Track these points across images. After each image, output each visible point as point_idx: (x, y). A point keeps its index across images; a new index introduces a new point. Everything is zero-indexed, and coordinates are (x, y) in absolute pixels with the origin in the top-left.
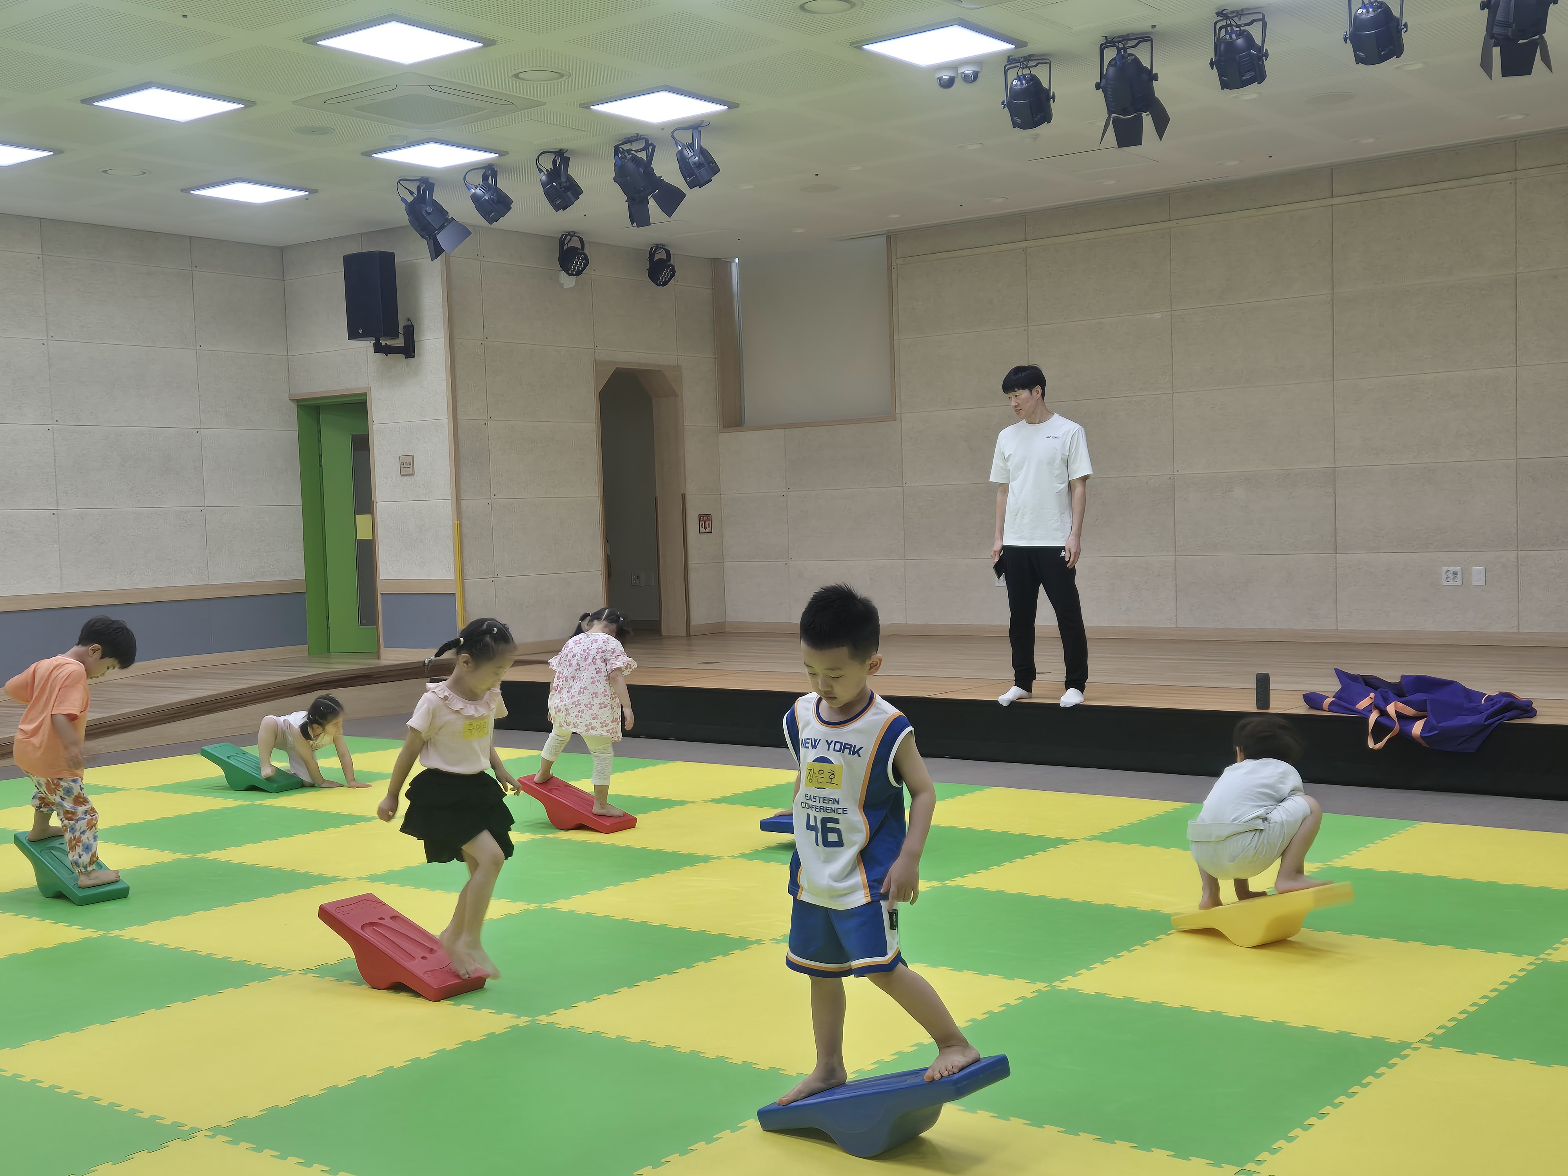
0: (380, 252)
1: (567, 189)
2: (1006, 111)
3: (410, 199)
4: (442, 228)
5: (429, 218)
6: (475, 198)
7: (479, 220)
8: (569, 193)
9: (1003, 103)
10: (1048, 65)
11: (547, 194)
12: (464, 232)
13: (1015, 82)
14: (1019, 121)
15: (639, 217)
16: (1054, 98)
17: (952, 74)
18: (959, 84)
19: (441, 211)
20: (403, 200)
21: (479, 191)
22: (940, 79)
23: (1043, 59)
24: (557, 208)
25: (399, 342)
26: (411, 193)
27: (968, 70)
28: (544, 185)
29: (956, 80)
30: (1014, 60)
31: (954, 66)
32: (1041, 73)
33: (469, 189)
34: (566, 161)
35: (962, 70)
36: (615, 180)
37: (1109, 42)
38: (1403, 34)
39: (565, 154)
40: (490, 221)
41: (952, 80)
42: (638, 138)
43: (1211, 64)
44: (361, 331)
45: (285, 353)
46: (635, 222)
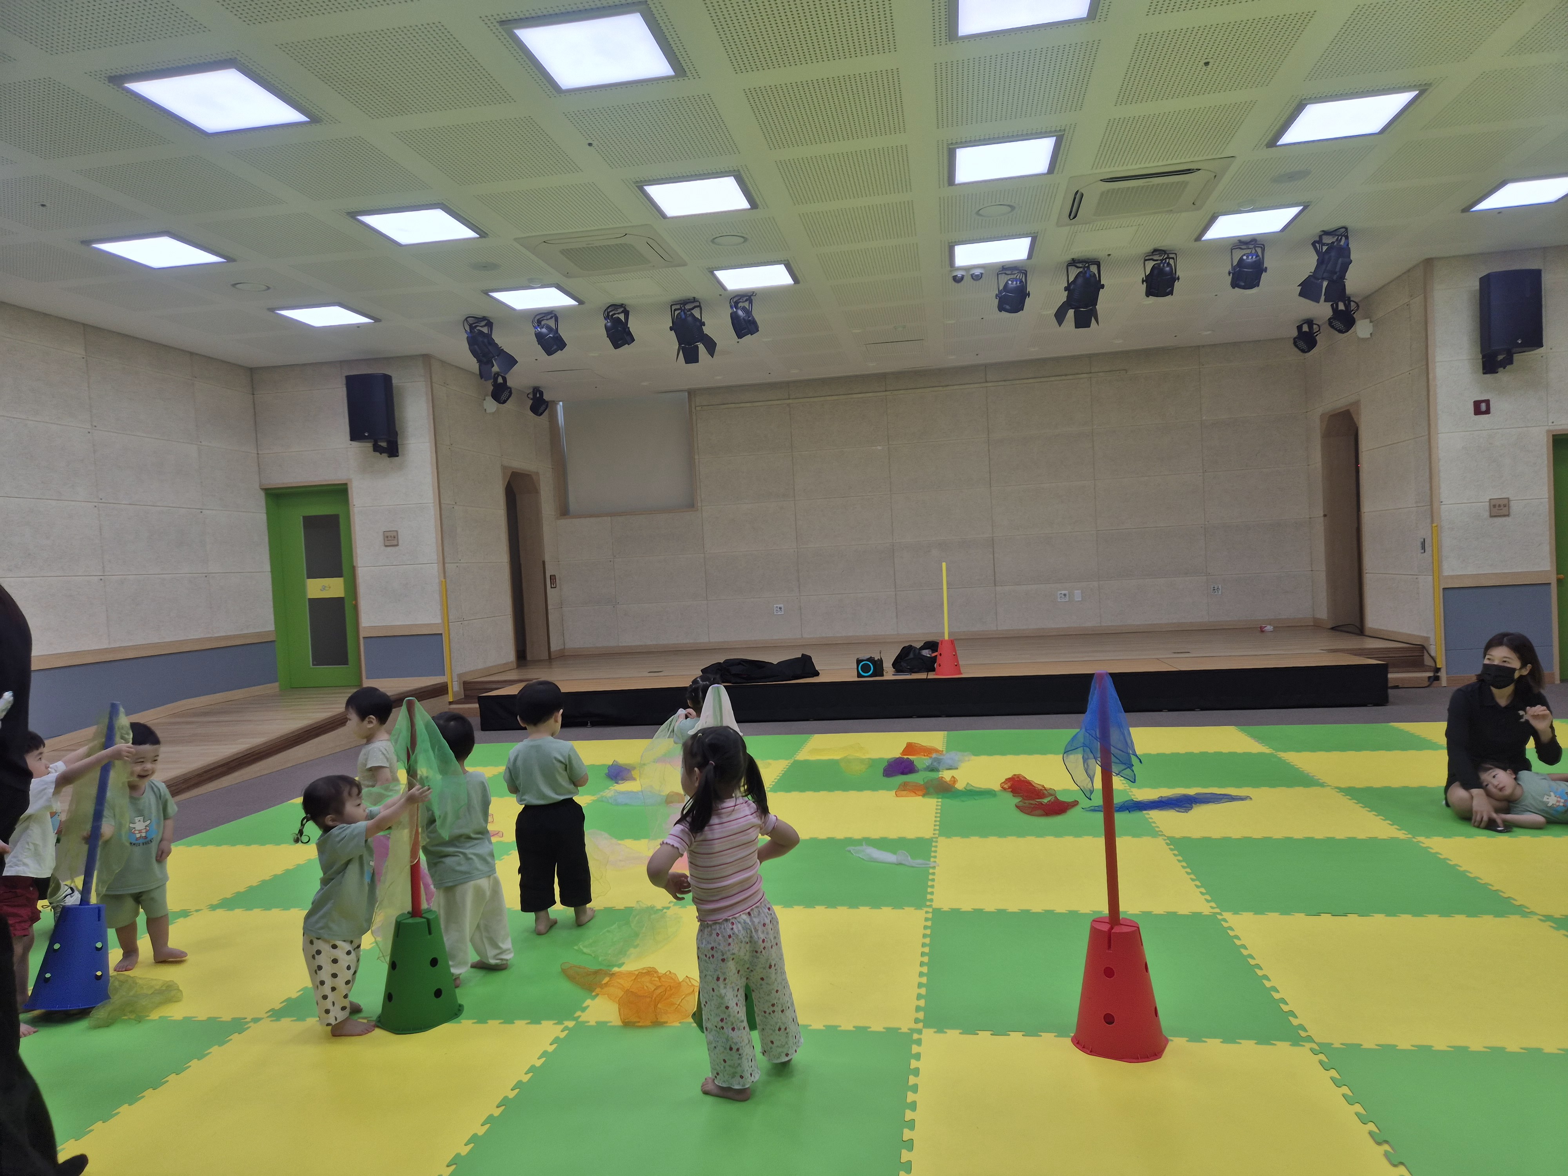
2: (997, 300)
3: (471, 332)
9: (995, 295)
10: (1025, 274)
11: (609, 334)
13: (1005, 283)
14: (1008, 307)
15: (690, 355)
16: (1029, 295)
17: (964, 273)
18: (967, 279)
19: (496, 345)
20: (466, 332)
21: (542, 330)
22: (955, 276)
23: (1023, 270)
24: (615, 346)
25: (384, 445)
27: (977, 272)
28: (607, 327)
29: (965, 278)
30: (1004, 268)
31: (966, 269)
34: (627, 313)
35: (972, 272)
36: (671, 329)
37: (1073, 263)
38: (1264, 274)
39: (628, 309)
40: (549, 353)
41: (962, 278)
42: (694, 300)
43: (1143, 281)
44: (366, 434)
45: (256, 452)
46: (687, 360)
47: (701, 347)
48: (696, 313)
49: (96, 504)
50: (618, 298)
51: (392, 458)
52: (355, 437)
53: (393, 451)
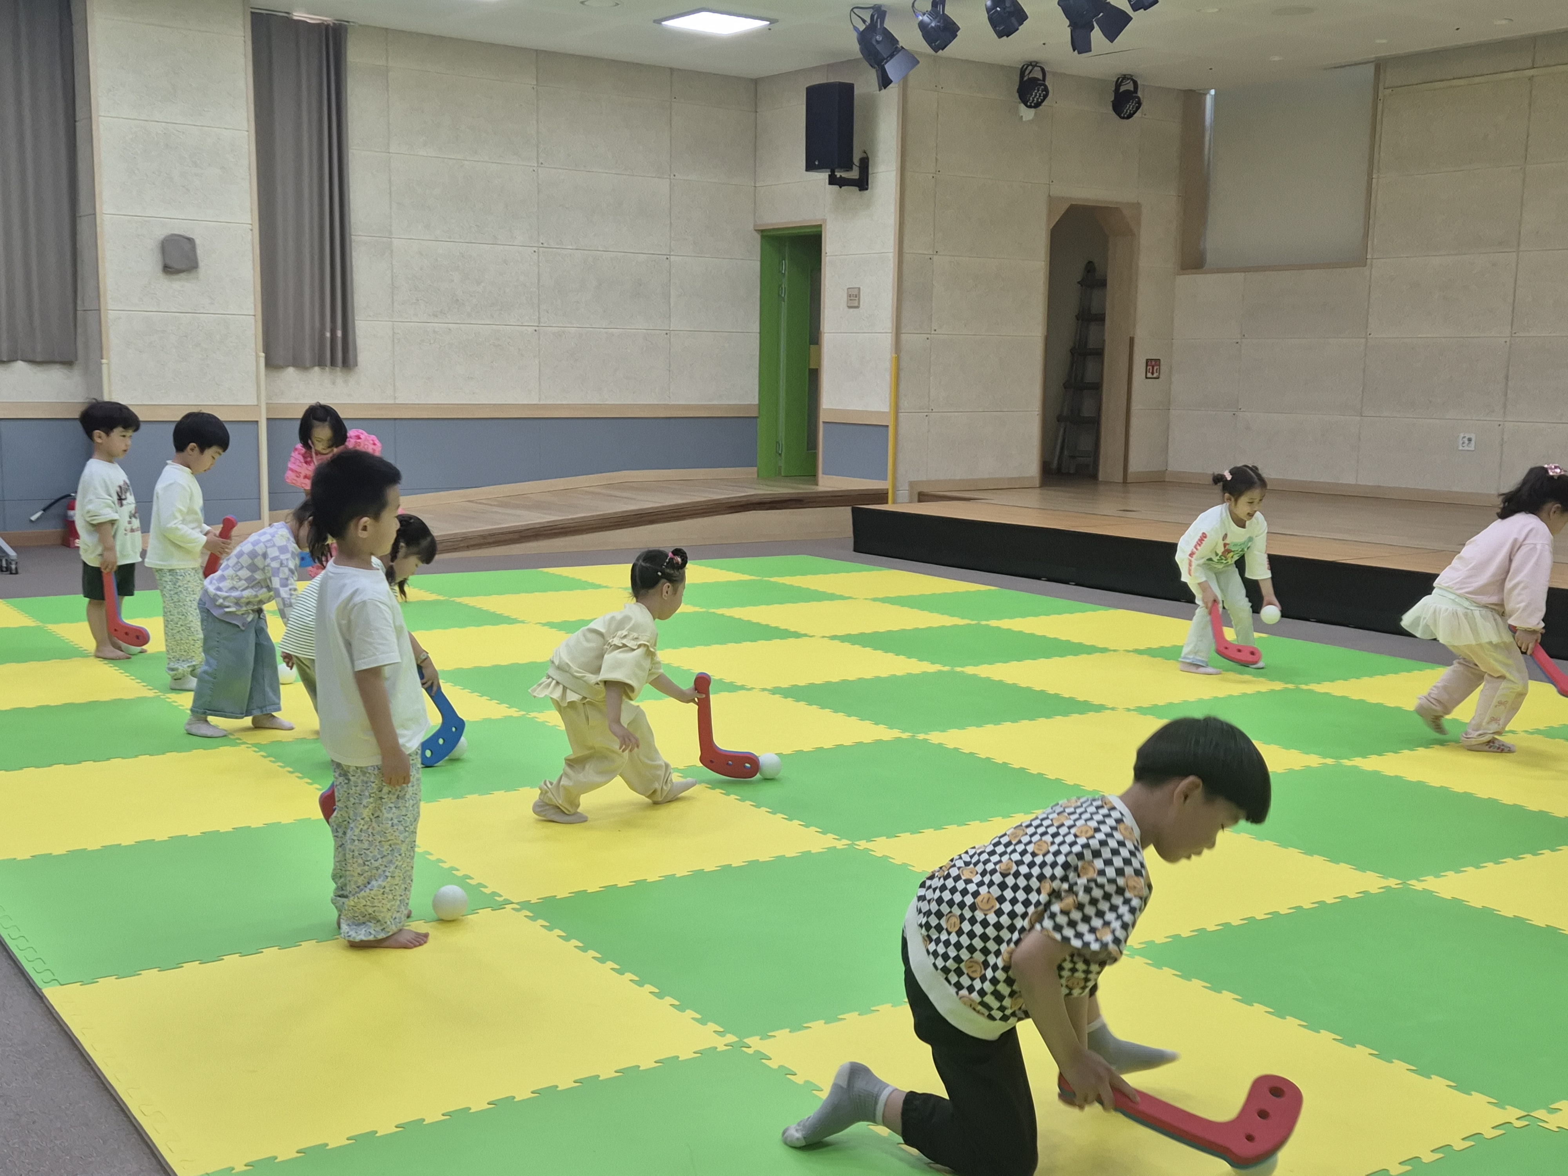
0: (840, 83)
1: (1011, 14)
3: (862, 27)
4: (892, 56)
5: (878, 47)
6: (922, 26)
7: (927, 49)
8: (1013, 20)
11: (990, 19)
12: (912, 60)
15: (1081, 44)
19: (893, 40)
20: (856, 28)
21: (926, 19)
24: (1000, 35)
25: (854, 174)
26: (864, 21)
28: (988, 10)
33: (917, 16)
40: (939, 48)
44: (817, 163)
45: (753, 184)
46: (1076, 51)
47: (1097, 27)
49: (535, 249)
51: (862, 192)
52: (810, 167)
53: (862, 183)
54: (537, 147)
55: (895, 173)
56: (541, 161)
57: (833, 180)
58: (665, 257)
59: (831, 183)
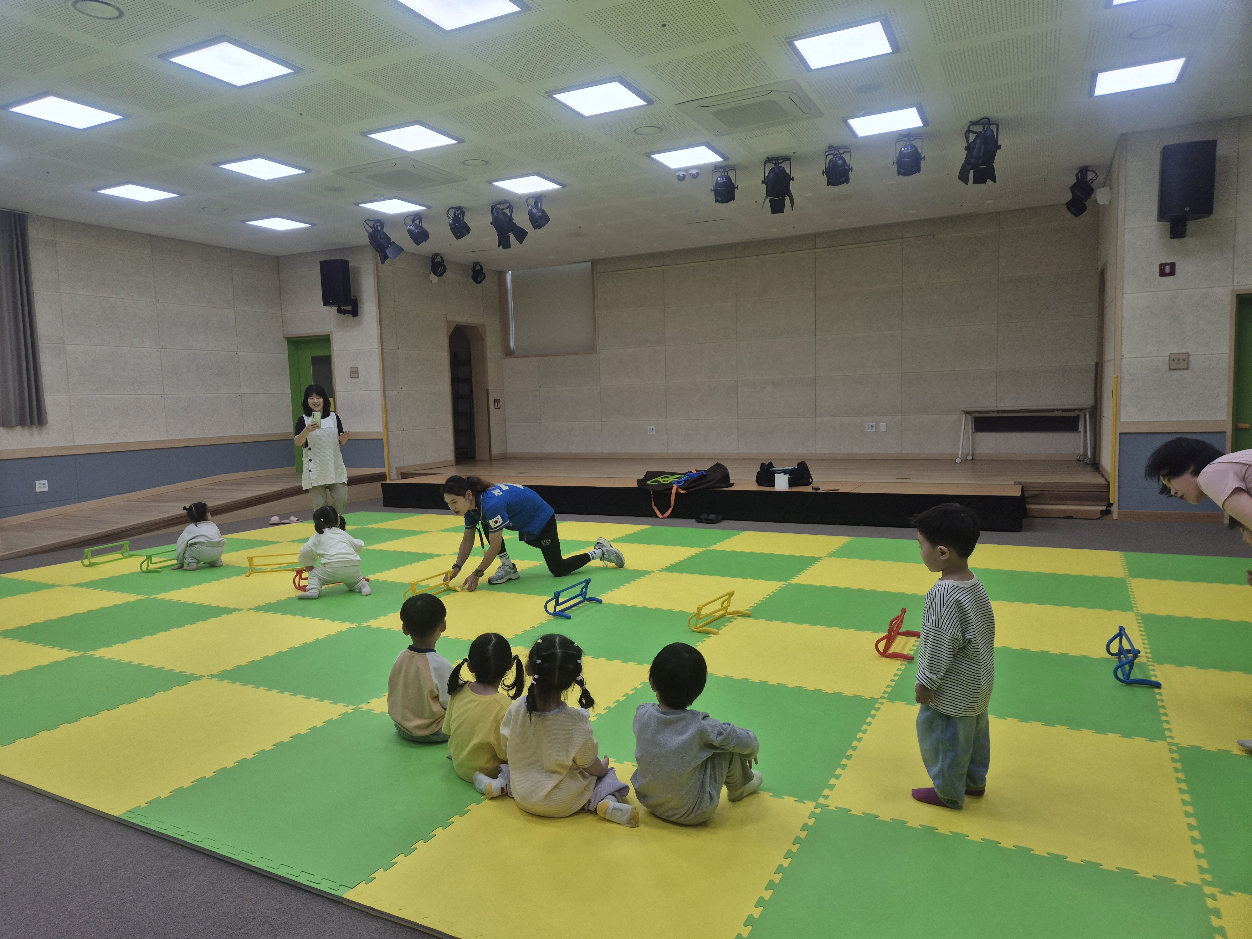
0: (341, 260)
1: (463, 228)
2: (713, 194)
3: (370, 230)
4: (388, 247)
5: (381, 242)
6: (409, 231)
7: (411, 243)
8: (464, 230)
9: (711, 189)
10: (734, 171)
11: (452, 230)
12: (401, 250)
13: (719, 179)
14: (719, 199)
15: (504, 244)
16: (737, 188)
17: (684, 173)
18: (687, 179)
19: (387, 239)
20: (367, 231)
21: (411, 228)
22: (678, 176)
23: (733, 168)
24: (457, 238)
25: (349, 308)
26: (372, 227)
27: (694, 172)
28: (450, 225)
29: (686, 177)
30: (718, 167)
31: (686, 169)
32: (731, 174)
33: (406, 227)
34: (463, 213)
35: (690, 172)
36: (491, 224)
37: (769, 160)
38: (922, 162)
39: (463, 210)
40: (418, 243)
41: (684, 177)
42: (505, 202)
43: (823, 173)
44: (331, 302)
45: (281, 313)
46: (501, 246)
47: (512, 236)
48: (507, 212)
50: (456, 203)
51: (354, 317)
52: (326, 303)
53: (355, 312)
54: (155, 290)
55: (375, 307)
56: (158, 298)
57: (340, 311)
58: (235, 353)
59: (338, 312)
